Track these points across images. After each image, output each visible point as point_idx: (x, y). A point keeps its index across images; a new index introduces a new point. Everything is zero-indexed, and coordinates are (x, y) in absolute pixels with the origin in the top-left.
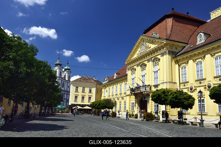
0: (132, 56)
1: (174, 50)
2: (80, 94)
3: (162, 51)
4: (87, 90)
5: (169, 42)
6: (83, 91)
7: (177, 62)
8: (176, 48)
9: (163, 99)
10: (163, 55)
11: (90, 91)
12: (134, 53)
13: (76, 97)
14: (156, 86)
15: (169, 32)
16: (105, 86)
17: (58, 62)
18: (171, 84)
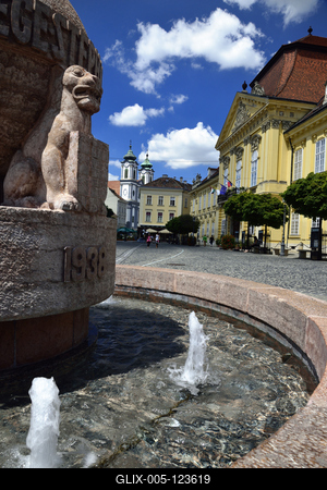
0: (225, 134)
2: (154, 209)
3: (265, 121)
4: (167, 200)
5: (274, 102)
6: (161, 203)
7: (289, 143)
8: (292, 115)
9: (238, 211)
10: (265, 129)
11: (173, 203)
13: (149, 214)
14: (253, 189)
15: (283, 81)
16: (195, 194)
17: (128, 154)
18: (274, 184)
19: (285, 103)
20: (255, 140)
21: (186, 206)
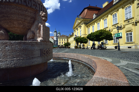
0: (75, 26)
1: (86, 22)
2: (61, 41)
3: (82, 23)
4: (64, 40)
5: (84, 19)
6: (62, 40)
7: (87, 27)
8: (87, 21)
9: (78, 41)
10: (82, 24)
11: (65, 40)
12: (75, 25)
13: (60, 43)
14: (81, 36)
15: (85, 15)
16: (69, 38)
17: (55, 31)
18: (85, 35)
19: (86, 19)
20: (80, 27)
21: (68, 40)
